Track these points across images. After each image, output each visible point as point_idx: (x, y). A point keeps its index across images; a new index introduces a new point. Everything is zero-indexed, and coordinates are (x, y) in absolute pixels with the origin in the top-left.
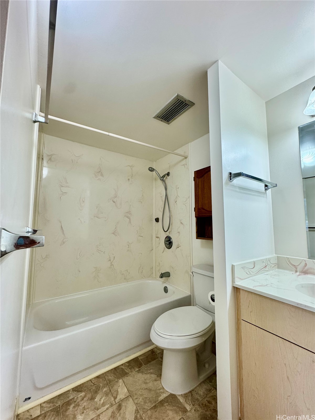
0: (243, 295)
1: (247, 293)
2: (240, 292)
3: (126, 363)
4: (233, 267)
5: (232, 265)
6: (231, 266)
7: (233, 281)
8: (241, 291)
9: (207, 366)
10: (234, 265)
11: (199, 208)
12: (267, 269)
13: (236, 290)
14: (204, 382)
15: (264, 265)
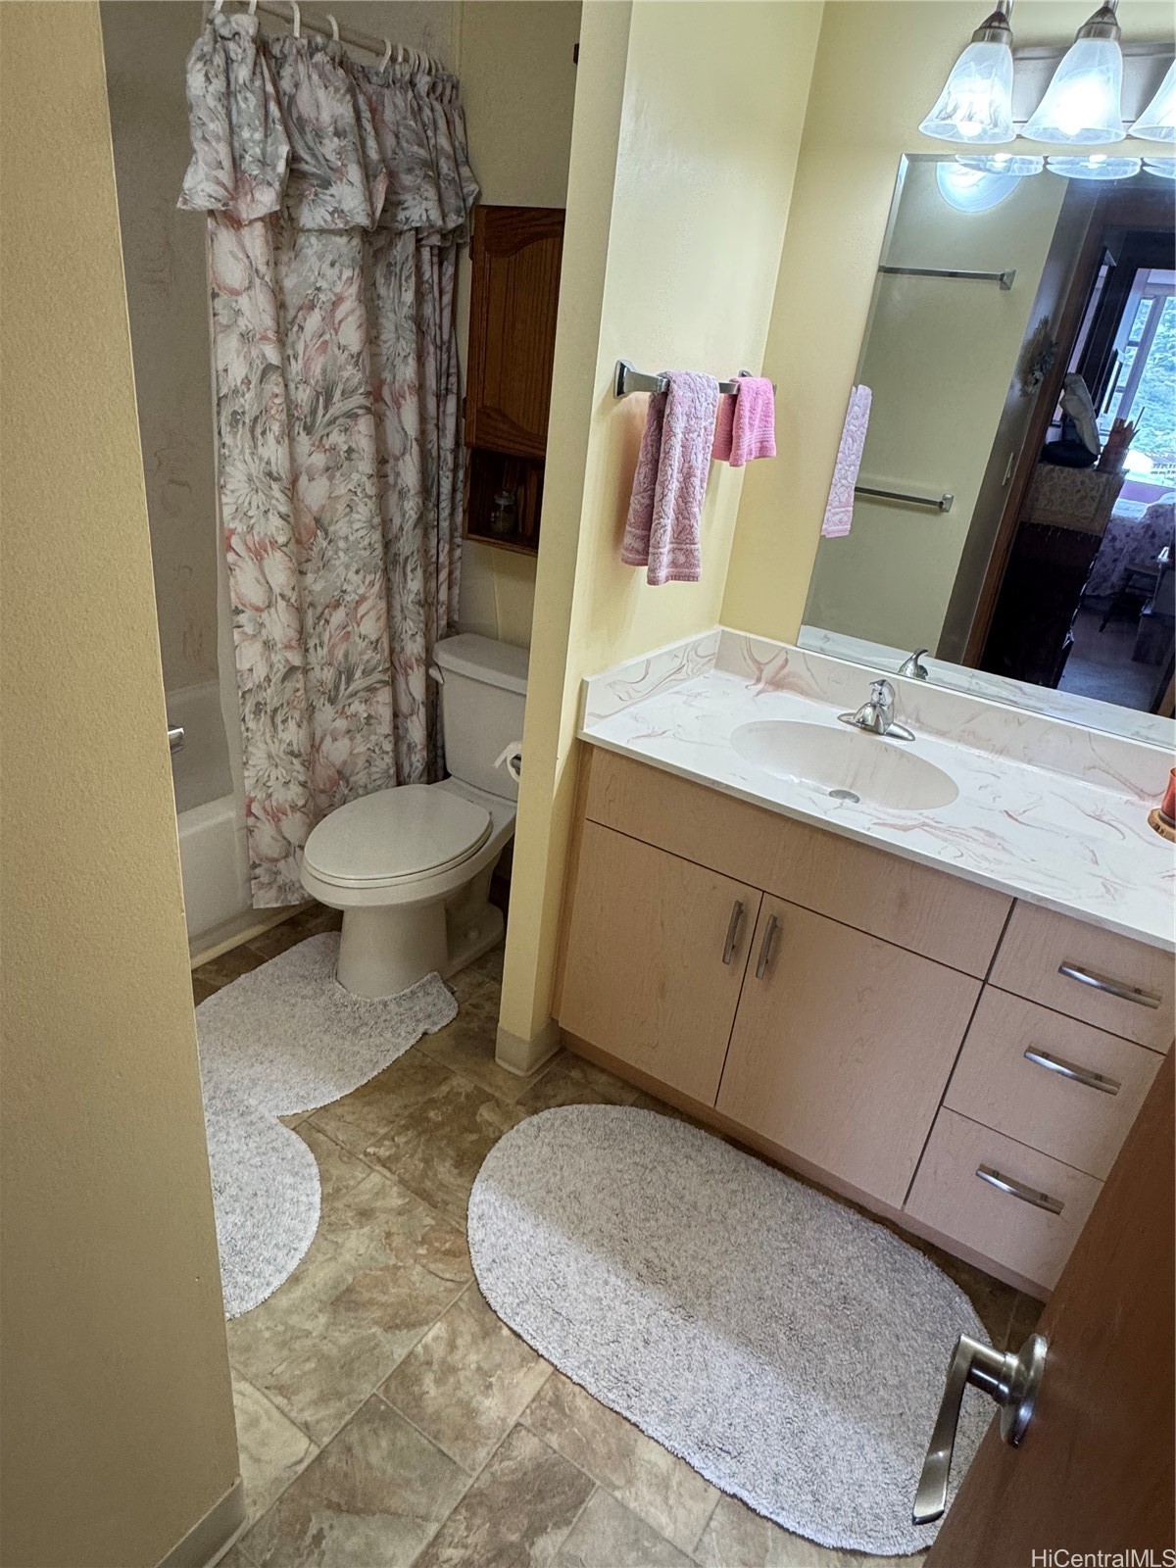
0: (596, 761)
1: (608, 757)
2: (591, 754)
3: (208, 963)
4: (583, 687)
5: (583, 681)
6: (579, 684)
7: (578, 723)
8: (595, 751)
9: (473, 935)
10: (588, 683)
11: (484, 406)
12: (682, 675)
13: (583, 749)
14: (464, 970)
15: (676, 663)
